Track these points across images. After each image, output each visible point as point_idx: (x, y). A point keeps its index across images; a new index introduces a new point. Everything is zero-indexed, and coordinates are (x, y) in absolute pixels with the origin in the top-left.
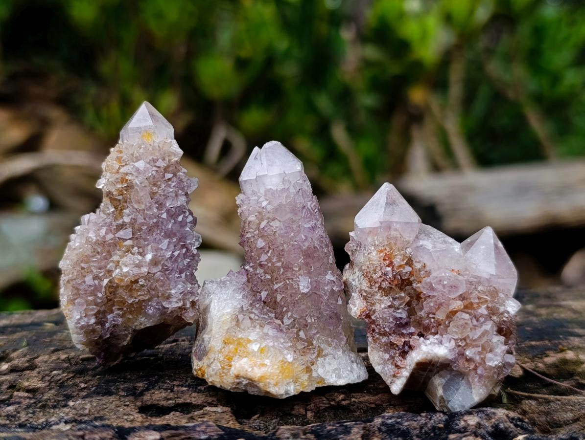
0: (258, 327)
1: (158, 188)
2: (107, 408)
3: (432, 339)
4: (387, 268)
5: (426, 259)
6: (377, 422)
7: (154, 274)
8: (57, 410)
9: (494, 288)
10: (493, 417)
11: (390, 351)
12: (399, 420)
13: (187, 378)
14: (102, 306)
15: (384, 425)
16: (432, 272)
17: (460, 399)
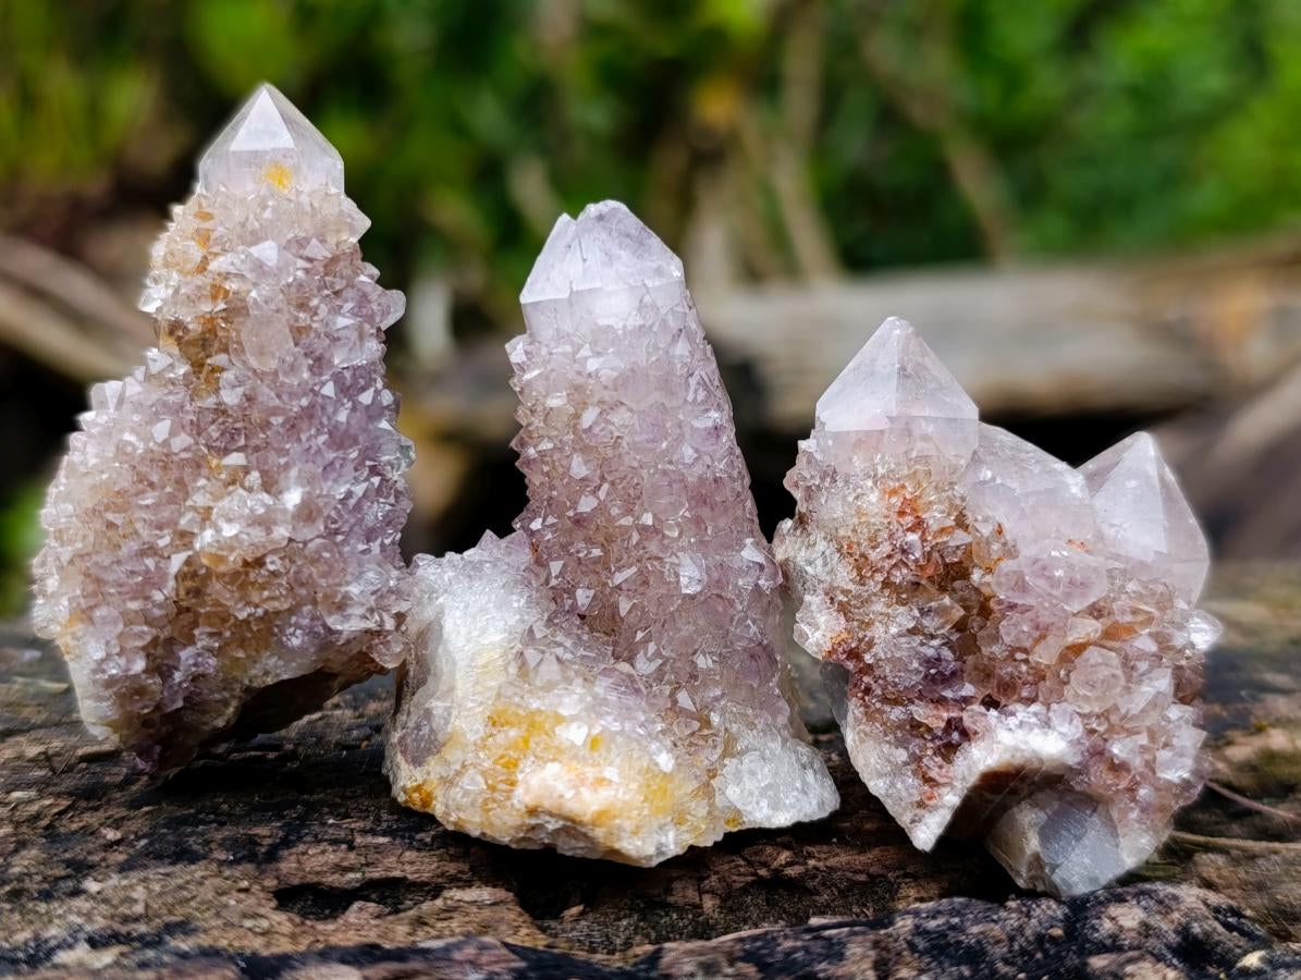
0: (579, 681)
1: (311, 317)
2: (194, 898)
3: (1022, 713)
4: (909, 533)
5: (1001, 514)
6: (903, 926)
7: (305, 543)
8: (56, 905)
9: (1165, 584)
10: (1174, 907)
11: (909, 744)
12: (956, 920)
13: (379, 809)
14: (165, 626)
15: (919, 934)
16: (1020, 546)
17: (1087, 861)
